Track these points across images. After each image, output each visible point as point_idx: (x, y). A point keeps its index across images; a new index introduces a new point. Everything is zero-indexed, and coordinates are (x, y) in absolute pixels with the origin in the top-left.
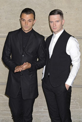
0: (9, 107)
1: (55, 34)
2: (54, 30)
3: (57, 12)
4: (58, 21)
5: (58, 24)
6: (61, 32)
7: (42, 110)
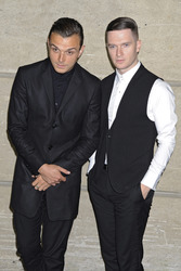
0: (12, 230)
1: (122, 73)
2: (118, 65)
3: (123, 24)
4: (126, 45)
5: (128, 51)
6: (136, 68)
7: (83, 245)
